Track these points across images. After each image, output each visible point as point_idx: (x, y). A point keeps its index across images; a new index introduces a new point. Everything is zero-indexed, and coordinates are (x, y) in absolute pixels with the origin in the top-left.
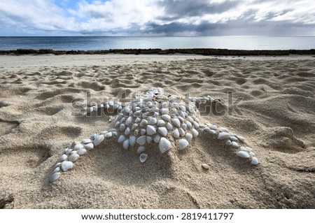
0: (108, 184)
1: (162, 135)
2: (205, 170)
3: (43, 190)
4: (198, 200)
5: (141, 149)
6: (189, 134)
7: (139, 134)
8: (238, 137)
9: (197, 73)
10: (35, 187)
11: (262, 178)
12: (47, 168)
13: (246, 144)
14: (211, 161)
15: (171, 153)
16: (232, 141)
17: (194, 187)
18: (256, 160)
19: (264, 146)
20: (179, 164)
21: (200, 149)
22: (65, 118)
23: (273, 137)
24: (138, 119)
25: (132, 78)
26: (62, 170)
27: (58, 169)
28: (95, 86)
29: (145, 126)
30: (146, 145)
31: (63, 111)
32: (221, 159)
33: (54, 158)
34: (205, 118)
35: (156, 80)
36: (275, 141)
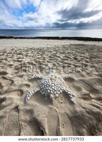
0: (38, 104)
1: (51, 94)
2: (62, 103)
3: (24, 104)
4: (57, 111)
5: (46, 96)
6: (59, 93)
7: (46, 92)
8: (73, 94)
9: (70, 58)
10: (22, 103)
11: (74, 108)
12: (23, 98)
13: (74, 96)
14: (64, 100)
15: (53, 99)
16: (71, 95)
17: (57, 108)
18: (75, 102)
19: (80, 98)
20: (55, 101)
21: (62, 96)
22: (25, 80)
23: (83, 95)
24: (46, 87)
25: (46, 60)
26: (27, 100)
27: (27, 99)
28: (32, 64)
29: (47, 90)
30: (47, 95)
31: (24, 77)
32: (67, 100)
33: (24, 95)
34: (67, 83)
35: (54, 61)
36: (83, 96)
